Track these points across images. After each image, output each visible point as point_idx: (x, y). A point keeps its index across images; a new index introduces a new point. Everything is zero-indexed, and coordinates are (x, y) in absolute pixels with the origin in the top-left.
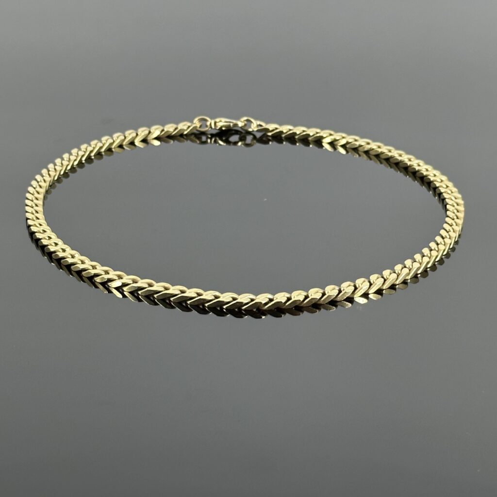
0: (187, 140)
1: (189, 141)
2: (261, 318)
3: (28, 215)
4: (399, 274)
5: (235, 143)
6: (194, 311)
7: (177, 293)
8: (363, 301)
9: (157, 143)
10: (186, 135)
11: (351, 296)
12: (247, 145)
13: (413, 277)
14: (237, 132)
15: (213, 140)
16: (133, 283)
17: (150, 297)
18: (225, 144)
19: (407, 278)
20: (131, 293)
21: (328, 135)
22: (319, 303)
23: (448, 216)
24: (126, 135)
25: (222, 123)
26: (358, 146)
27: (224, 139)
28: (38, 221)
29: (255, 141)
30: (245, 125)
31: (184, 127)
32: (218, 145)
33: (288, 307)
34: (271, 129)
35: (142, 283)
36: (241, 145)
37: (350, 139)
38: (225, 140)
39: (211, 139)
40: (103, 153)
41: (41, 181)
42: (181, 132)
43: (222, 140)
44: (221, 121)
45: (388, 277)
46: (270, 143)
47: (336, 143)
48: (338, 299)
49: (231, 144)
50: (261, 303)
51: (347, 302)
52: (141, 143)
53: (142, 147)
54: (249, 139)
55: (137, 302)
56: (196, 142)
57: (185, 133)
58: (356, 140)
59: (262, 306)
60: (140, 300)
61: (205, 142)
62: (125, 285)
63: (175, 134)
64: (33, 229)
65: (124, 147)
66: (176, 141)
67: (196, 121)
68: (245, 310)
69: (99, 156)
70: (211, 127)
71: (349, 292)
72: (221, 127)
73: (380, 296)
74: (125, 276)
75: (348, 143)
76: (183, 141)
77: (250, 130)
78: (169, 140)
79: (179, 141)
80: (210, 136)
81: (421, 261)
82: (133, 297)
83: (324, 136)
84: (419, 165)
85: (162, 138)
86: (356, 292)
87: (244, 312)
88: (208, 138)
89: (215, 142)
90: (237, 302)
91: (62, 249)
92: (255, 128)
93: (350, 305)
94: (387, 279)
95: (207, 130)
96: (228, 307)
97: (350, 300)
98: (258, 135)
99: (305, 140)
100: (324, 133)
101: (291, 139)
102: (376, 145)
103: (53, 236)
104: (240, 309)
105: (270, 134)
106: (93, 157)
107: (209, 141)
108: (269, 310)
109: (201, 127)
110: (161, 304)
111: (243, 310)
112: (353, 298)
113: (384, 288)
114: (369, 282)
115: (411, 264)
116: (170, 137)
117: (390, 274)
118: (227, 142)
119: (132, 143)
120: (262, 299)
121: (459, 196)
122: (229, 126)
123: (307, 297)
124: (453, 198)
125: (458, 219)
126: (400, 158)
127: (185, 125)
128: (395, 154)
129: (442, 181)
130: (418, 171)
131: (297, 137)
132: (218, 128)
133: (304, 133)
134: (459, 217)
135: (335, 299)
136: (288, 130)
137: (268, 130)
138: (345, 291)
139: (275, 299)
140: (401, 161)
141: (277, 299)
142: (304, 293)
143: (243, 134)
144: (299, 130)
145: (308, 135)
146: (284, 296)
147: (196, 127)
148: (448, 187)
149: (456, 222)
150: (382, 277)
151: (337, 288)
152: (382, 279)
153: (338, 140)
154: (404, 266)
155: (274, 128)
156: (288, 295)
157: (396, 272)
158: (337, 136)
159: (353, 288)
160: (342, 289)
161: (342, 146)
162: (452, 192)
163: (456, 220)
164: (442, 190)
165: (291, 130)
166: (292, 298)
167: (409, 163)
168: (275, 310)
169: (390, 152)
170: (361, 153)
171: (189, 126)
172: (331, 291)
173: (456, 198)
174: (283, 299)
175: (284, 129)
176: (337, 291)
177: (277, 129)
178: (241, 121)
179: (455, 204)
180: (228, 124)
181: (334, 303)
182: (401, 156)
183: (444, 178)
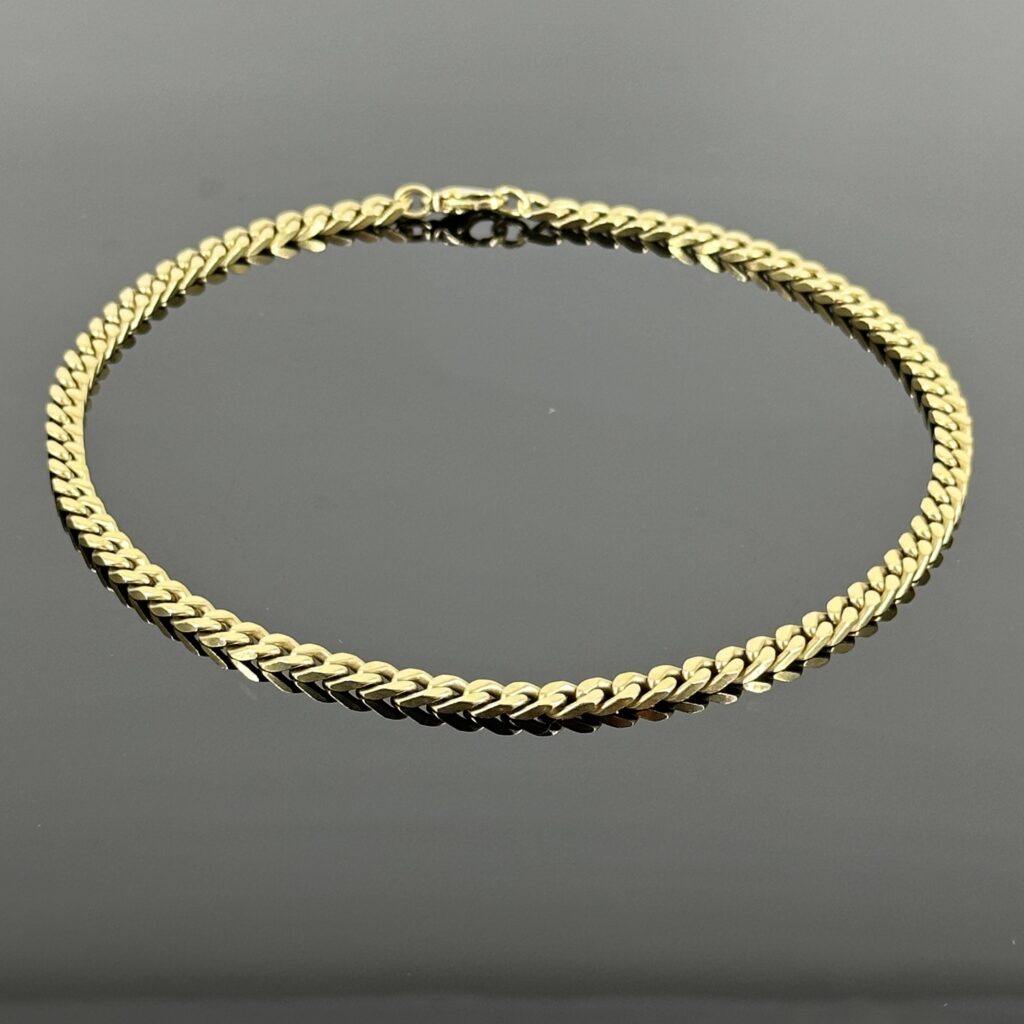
0: (380, 235)
1: (385, 239)
2: (551, 734)
3: (54, 466)
4: (838, 622)
5: (485, 242)
6: (409, 718)
7: (374, 681)
8: (762, 688)
9: (318, 247)
10: (380, 227)
11: (738, 681)
12: (509, 244)
13: (866, 626)
14: (486, 214)
15: (437, 235)
16: (281, 655)
17: (317, 689)
18: (462, 245)
19: (853, 630)
20: (278, 675)
21: (682, 229)
22: (669, 700)
23: (937, 460)
24: (252, 235)
25: (456, 199)
26: (745, 259)
27: (460, 233)
28: (74, 480)
29: (526, 239)
30: (506, 204)
31: (374, 209)
32: (446, 244)
33: (606, 714)
34: (559, 214)
35: (301, 654)
36: (496, 245)
37: (728, 240)
38: (463, 234)
39: (432, 232)
40: (205, 280)
41: (77, 370)
42: (369, 222)
43: (455, 234)
44: (452, 196)
45: (813, 630)
46: (559, 242)
47: (697, 248)
48: (709, 690)
49: (476, 244)
50: (551, 707)
51: (728, 693)
52: (284, 249)
53: (287, 257)
54: (513, 232)
55: (289, 693)
56: (401, 240)
57: (378, 223)
58: (742, 245)
59: (551, 712)
60: (295, 690)
61: (420, 238)
62: (262, 658)
63: (356, 226)
64: (67, 504)
65: (249, 261)
66: (357, 241)
67: (400, 194)
68: (517, 720)
69: (197, 286)
70: (432, 210)
71: (732, 675)
72: (454, 210)
73: (797, 675)
74: (263, 635)
75: (723, 250)
77: (515, 213)
78: (343, 239)
79: (364, 239)
80: (429, 227)
81: (882, 586)
82: (283, 684)
83: (674, 232)
84: (876, 316)
85: (329, 236)
86: (747, 671)
87: (513, 724)
88: (425, 230)
89: (442, 237)
90: (501, 706)
91: (129, 559)
92: (525, 212)
93: (734, 699)
94: (813, 635)
95: (424, 216)
96: (480, 714)
97: (735, 688)
98: (532, 225)
99: (632, 240)
100: (674, 225)
101: (603, 236)
102: (784, 259)
103: (110, 524)
104: (505, 717)
105: (557, 224)
106: (184, 292)
107: (428, 236)
108: (565, 721)
109: (411, 208)
110: (341, 701)
111: (513, 720)
112: (741, 685)
113: (805, 658)
114: (775, 645)
115: (861, 595)
116: (345, 233)
117: (820, 623)
118: (467, 239)
119: (266, 252)
120: (551, 696)
121: (961, 402)
122: (471, 208)
123: (645, 688)
124: (949, 409)
125: (958, 466)
126: (834, 296)
127: (378, 204)
128: (825, 282)
129: (925, 360)
130: (874, 331)
131: (615, 232)
132: (447, 211)
133: (631, 225)
134: (961, 463)
135: (703, 691)
136: (597, 216)
137: (553, 216)
138: (725, 671)
139: (578, 694)
140: (837, 303)
141: (583, 695)
142: (640, 678)
143: (501, 222)
144: (619, 217)
145: (639, 230)
146: (598, 688)
147: (401, 210)
148: (937, 376)
149: (954, 477)
150: (802, 633)
151: (708, 662)
152: (802, 639)
153: (702, 243)
154: (846, 601)
155: (567, 212)
156: (605, 683)
157: (831, 617)
158: (700, 232)
159: (741, 663)
160: (718, 666)
161: (711, 256)
162: (946, 393)
163: (955, 471)
164: (925, 385)
165: (602, 215)
166: (615, 691)
167: (854, 309)
168: (580, 718)
169: (814, 276)
170: (750, 274)
171: (386, 208)
172: (696, 672)
173: (954, 410)
174: (596, 697)
175: (589, 213)
176: (708, 673)
177: (572, 212)
178: (497, 197)
179: (953, 427)
180: (469, 203)
181: (701, 698)
182: (836, 288)
183: (930, 352)
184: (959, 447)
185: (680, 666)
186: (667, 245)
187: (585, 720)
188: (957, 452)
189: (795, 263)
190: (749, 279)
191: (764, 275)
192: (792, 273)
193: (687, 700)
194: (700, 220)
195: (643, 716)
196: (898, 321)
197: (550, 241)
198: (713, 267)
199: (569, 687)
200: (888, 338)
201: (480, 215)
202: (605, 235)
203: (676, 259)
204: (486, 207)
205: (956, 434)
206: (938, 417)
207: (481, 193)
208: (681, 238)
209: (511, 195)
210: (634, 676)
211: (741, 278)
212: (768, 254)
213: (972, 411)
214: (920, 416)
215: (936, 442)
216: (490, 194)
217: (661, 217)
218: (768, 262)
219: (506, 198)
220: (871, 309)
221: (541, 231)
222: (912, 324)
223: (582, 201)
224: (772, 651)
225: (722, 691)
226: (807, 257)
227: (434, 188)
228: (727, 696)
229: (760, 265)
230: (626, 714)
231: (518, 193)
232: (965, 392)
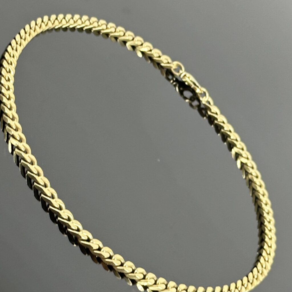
0: (159, 68)
2: (73, 244)
3: (13, 42)
5: (185, 98)
6: (41, 202)
7: (41, 183)
8: (141, 289)
9: (140, 55)
10: (162, 66)
11: (137, 281)
12: (191, 105)
14: (193, 91)
15: (174, 83)
16: (24, 152)
17: (24, 170)
18: (178, 93)
20: (17, 157)
21: (241, 147)
22: (114, 267)
23: (247, 276)
24: (126, 34)
25: (189, 79)
26: (250, 172)
28: (15, 51)
30: (201, 94)
31: (165, 60)
32: (174, 88)
33: (93, 254)
34: (212, 111)
35: (29, 157)
36: (187, 102)
37: (250, 163)
38: (181, 90)
39: (174, 81)
40: (101, 34)
41: (44, 23)
42: (160, 62)
43: (179, 88)
44: (189, 78)
45: (170, 288)
46: (205, 118)
47: (240, 157)
48: (127, 276)
49: (182, 96)
50: (81, 237)
52: (130, 46)
53: (129, 49)
54: (195, 103)
55: (16, 164)
56: (164, 75)
57: (162, 64)
58: (253, 168)
59: (80, 239)
60: (18, 165)
61: (169, 80)
62: (18, 148)
63: (155, 60)
64: (7, 56)
65: (118, 40)
67: (176, 63)
68: (69, 232)
69: (98, 33)
70: (180, 76)
71: (137, 278)
72: (186, 81)
74: (24, 142)
75: (246, 164)
76: (156, 67)
77: (201, 99)
78: (149, 60)
79: (154, 65)
80: (174, 79)
82: (16, 160)
83: (238, 146)
84: (269, 222)
85: (145, 55)
86: (142, 281)
87: (66, 232)
88: (173, 79)
89: (175, 86)
90: (68, 224)
91: (9, 87)
92: (204, 101)
93: (131, 284)
95: (176, 75)
96: (60, 220)
97: (134, 282)
98: (202, 106)
99: (225, 137)
100: (240, 144)
101: (218, 128)
102: (260, 183)
103: (13, 72)
104: (66, 228)
105: (209, 113)
107: (172, 81)
108: (81, 245)
109: (175, 70)
110: (27, 180)
111: (67, 231)
112: (137, 283)
114: (156, 281)
116: (151, 58)
117: (174, 287)
118: (181, 93)
119: (125, 42)
120: (84, 234)
121: (269, 268)
122: (191, 86)
123: (110, 257)
124: (264, 266)
125: (252, 284)
126: (264, 206)
127: (167, 59)
128: (265, 199)
129: (271, 247)
130: (265, 226)
131: (222, 130)
132: (184, 80)
133: (229, 133)
134: (253, 284)
135: (125, 274)
136: (222, 121)
137: (210, 110)
138: (136, 275)
139: (91, 241)
140: (262, 209)
141: (93, 243)
142: (112, 254)
143: (195, 97)
144: (227, 127)
145: (229, 136)
146: (98, 245)
147: (171, 67)
148: (270, 254)
149: (247, 285)
150: (166, 285)
151: (134, 268)
152: (165, 287)
153: (243, 157)
154: (186, 289)
155: (215, 112)
156: (101, 246)
157: (178, 289)
158: (245, 153)
159: (142, 277)
160: (136, 271)
161: (242, 163)
162: (268, 261)
163: (249, 284)
164: (264, 254)
165: (223, 123)
166: (102, 250)
167: (265, 215)
168: (86, 248)
169: (263, 195)
170: (247, 178)
171: (168, 63)
172: (128, 267)
173: (265, 268)
174: (95, 247)
175: (221, 119)
176: (131, 271)
177: (216, 114)
178: (200, 90)
179: (260, 272)
180: (191, 84)
181: (123, 275)
182: (266, 204)
183: (274, 246)
184: (257, 279)
185: (126, 261)
186: (233, 148)
187: (86, 250)
188: (255, 280)
189: (262, 187)
190: (246, 178)
191: (251, 182)
192: (258, 188)
193: (118, 272)
194: (248, 150)
195: (102, 265)
196: (274, 230)
197: (203, 115)
198: (239, 166)
199: (91, 237)
200: (267, 231)
201: (191, 90)
202: (219, 128)
203: (231, 154)
204: (195, 89)
205: (259, 275)
206: (259, 265)
207: (197, 84)
208: (239, 150)
209: (205, 93)
210: (110, 251)
211: (244, 176)
212: (257, 177)
213: (270, 273)
214: (254, 260)
215: (252, 271)
216: (200, 87)
217: (239, 139)
218: (255, 180)
219: (202, 92)
220: (270, 220)
221: (203, 110)
222: (277, 234)
223: (222, 113)
224: (154, 282)
225: (130, 279)
226: (267, 188)
227: (186, 70)
228: (130, 282)
229: (252, 178)
230: (99, 259)
231: (207, 94)
232: (273, 266)
